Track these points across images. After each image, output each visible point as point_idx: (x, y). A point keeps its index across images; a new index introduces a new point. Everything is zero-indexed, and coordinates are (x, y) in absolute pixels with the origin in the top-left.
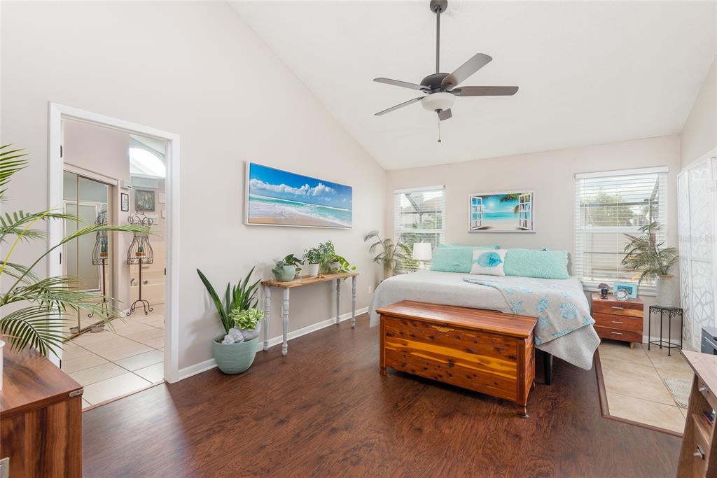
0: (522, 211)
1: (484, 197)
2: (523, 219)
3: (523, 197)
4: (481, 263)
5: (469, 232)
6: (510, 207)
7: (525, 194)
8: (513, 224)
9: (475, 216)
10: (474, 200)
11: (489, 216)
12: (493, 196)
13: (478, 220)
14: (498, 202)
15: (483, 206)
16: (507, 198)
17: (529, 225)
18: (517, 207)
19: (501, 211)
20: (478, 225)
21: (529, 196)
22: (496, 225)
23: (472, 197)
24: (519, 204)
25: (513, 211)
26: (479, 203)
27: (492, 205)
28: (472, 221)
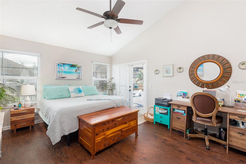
0: (78, 71)
1: (63, 64)
2: (78, 75)
3: (78, 66)
4: (76, 92)
5: (56, 79)
6: (74, 70)
7: (79, 65)
8: (75, 76)
9: (59, 72)
10: (58, 64)
11: (65, 72)
12: (67, 64)
13: (61, 74)
14: (69, 67)
15: (63, 68)
16: (72, 66)
17: (80, 77)
18: (76, 70)
19: (70, 71)
20: (61, 76)
21: (80, 66)
22: (68, 76)
23: (58, 63)
24: (77, 69)
25: (75, 71)
26: (61, 66)
27: (67, 68)
28: (58, 74)
